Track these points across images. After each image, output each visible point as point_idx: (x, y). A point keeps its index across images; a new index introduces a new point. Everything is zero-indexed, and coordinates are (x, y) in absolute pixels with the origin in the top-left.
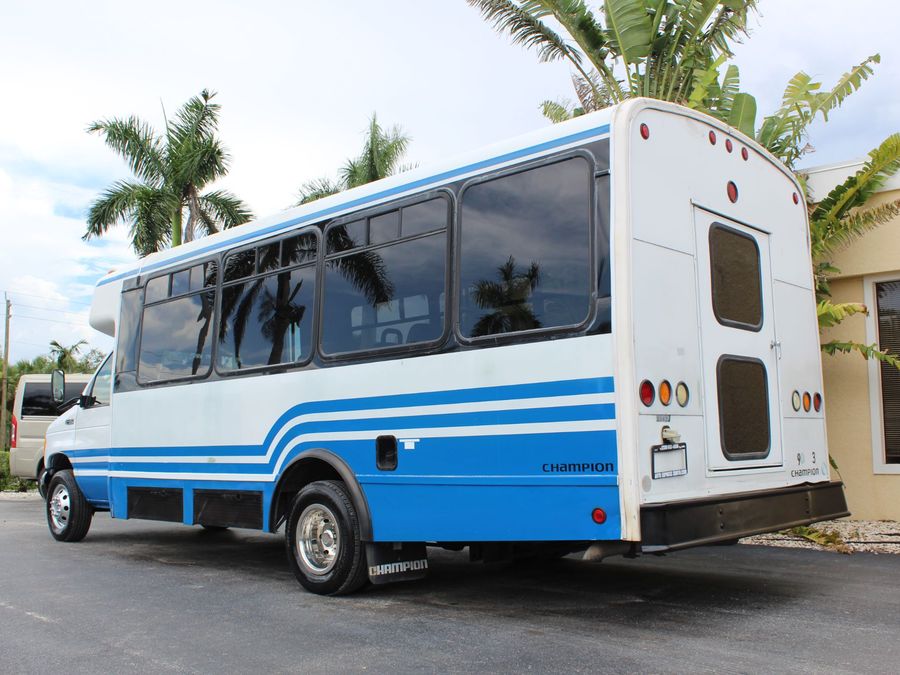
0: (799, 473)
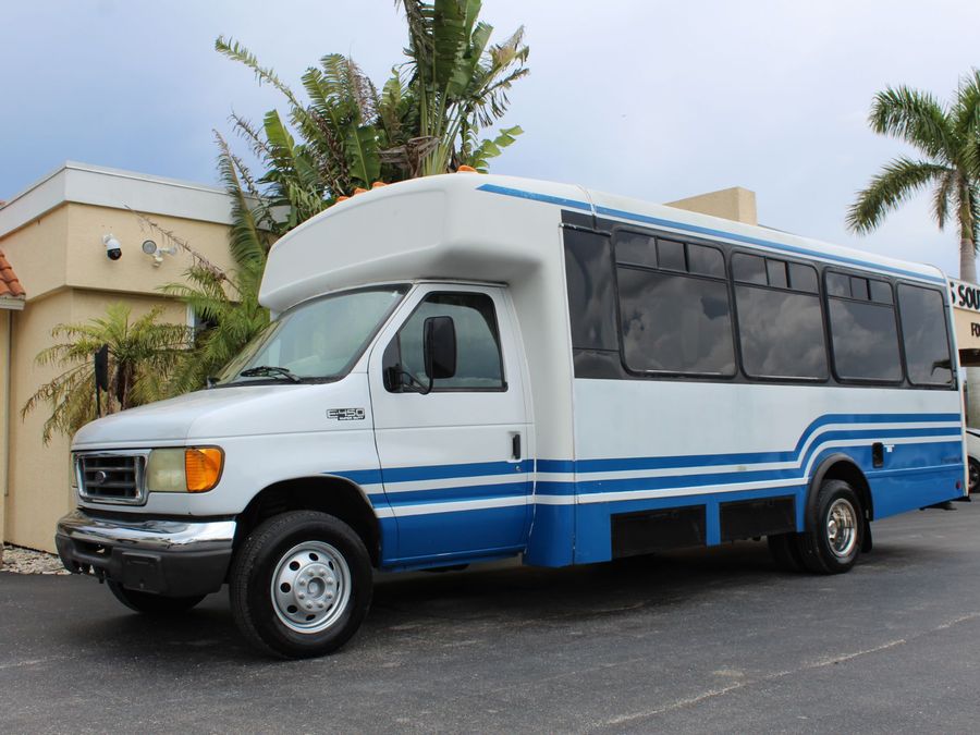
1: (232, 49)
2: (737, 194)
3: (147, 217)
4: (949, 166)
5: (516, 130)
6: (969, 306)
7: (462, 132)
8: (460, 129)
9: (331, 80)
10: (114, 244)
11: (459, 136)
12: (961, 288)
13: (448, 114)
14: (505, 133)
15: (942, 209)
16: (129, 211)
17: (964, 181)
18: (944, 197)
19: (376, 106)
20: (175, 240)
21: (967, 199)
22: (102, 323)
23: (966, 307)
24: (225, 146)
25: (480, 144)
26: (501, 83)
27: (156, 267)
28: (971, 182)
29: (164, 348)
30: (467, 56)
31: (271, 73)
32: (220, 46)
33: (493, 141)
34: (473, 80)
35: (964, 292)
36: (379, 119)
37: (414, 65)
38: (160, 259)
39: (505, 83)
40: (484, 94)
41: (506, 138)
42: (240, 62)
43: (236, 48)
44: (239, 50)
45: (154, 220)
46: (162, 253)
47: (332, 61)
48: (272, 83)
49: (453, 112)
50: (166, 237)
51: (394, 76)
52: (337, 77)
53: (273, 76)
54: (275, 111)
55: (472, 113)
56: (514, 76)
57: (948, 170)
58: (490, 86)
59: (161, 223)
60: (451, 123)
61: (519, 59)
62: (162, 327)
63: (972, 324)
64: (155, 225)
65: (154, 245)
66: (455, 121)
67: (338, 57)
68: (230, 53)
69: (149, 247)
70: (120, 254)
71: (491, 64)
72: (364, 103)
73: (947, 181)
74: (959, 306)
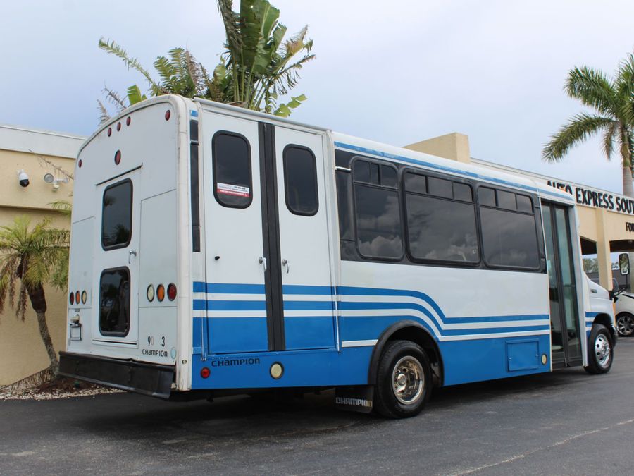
0: (150, 353)
1: (110, 46)
2: (455, 137)
3: (43, 157)
4: (614, 119)
5: (302, 97)
6: (624, 211)
7: (266, 99)
8: (264, 97)
9: (175, 65)
10: (24, 177)
11: (263, 101)
12: (618, 199)
13: (255, 87)
14: (294, 99)
15: (609, 147)
16: (32, 154)
17: (624, 128)
18: (610, 138)
19: (206, 82)
20: (63, 172)
21: (626, 140)
22: (9, 229)
23: (621, 211)
24: (104, 111)
25: (278, 107)
26: (294, 65)
27: (54, 191)
28: (629, 129)
29: (52, 245)
30: (267, 47)
31: (135, 62)
32: (102, 44)
33: (286, 104)
34: (272, 64)
35: (620, 202)
36: (209, 91)
37: (229, 54)
38: (57, 186)
39: (298, 65)
40: (281, 73)
41: (295, 103)
42: (114, 55)
43: (112, 46)
44: (114, 47)
45: (49, 160)
46: (58, 182)
47: (176, 53)
48: (135, 67)
49: (259, 85)
50: (57, 170)
51: (222, 63)
52: (179, 64)
53: (137, 64)
54: (135, 86)
55: (272, 86)
56: (304, 60)
57: (613, 121)
58: (286, 67)
59: (53, 161)
60: (257, 93)
61: (306, 49)
62: (51, 232)
63: (627, 223)
64: (49, 163)
65: (52, 177)
66: (260, 91)
67: (180, 50)
68: (108, 48)
69: (49, 178)
70: (28, 183)
71: (286, 53)
72: (197, 80)
73: (612, 129)
74: (616, 211)
